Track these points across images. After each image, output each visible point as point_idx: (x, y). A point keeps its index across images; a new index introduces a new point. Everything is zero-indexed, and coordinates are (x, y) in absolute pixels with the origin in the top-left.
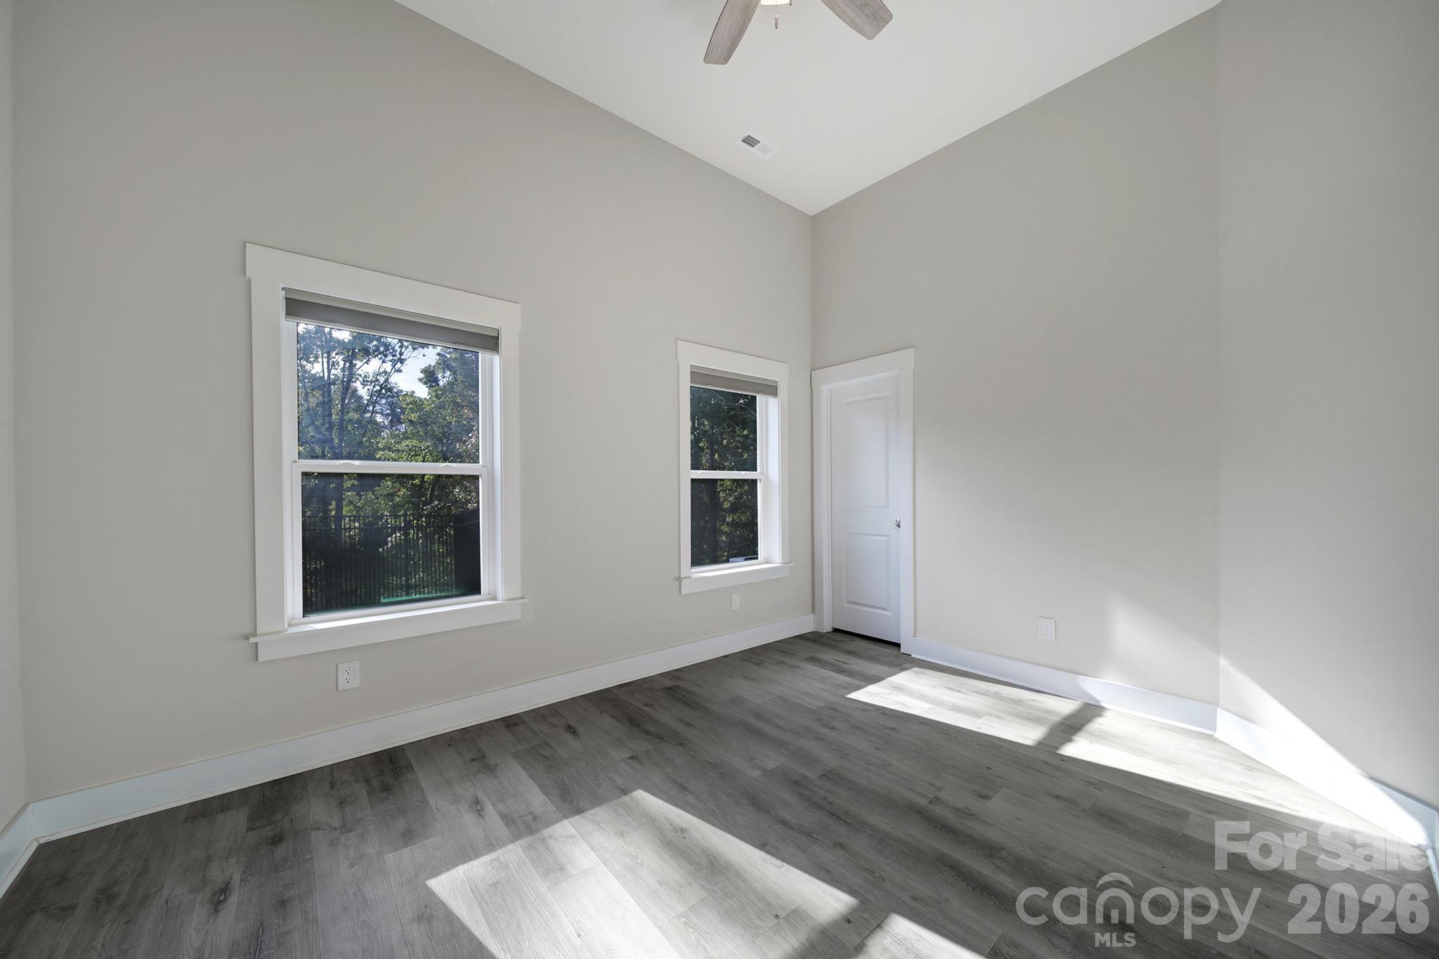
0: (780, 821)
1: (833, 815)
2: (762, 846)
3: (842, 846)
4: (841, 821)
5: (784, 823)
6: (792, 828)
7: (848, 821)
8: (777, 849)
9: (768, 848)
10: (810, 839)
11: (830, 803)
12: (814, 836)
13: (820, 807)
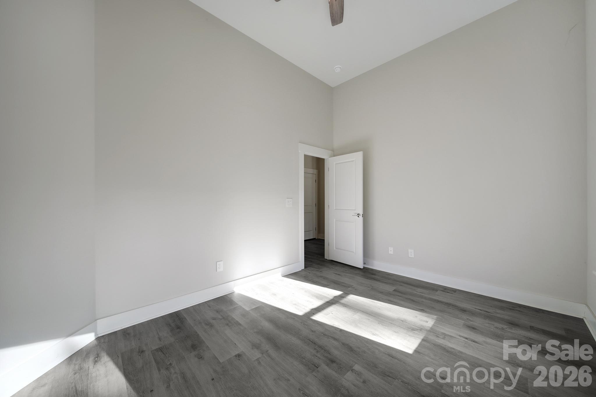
0: (337, 340)
1: (315, 343)
2: (341, 330)
3: (313, 331)
4: (311, 340)
5: (335, 339)
6: (332, 337)
7: (308, 341)
8: (336, 330)
9: (339, 330)
10: (324, 333)
11: (315, 349)
12: (323, 334)
13: (320, 347)
